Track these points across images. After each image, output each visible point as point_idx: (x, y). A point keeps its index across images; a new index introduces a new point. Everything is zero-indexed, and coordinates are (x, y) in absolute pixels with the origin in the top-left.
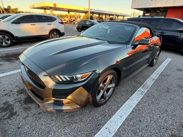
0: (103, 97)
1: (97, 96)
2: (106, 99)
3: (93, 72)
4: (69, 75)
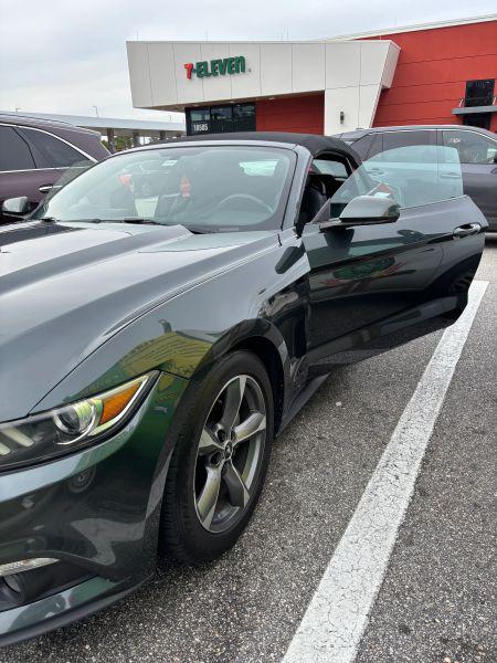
0: (226, 495)
1: (197, 502)
2: (241, 505)
3: (156, 372)
4: (28, 415)
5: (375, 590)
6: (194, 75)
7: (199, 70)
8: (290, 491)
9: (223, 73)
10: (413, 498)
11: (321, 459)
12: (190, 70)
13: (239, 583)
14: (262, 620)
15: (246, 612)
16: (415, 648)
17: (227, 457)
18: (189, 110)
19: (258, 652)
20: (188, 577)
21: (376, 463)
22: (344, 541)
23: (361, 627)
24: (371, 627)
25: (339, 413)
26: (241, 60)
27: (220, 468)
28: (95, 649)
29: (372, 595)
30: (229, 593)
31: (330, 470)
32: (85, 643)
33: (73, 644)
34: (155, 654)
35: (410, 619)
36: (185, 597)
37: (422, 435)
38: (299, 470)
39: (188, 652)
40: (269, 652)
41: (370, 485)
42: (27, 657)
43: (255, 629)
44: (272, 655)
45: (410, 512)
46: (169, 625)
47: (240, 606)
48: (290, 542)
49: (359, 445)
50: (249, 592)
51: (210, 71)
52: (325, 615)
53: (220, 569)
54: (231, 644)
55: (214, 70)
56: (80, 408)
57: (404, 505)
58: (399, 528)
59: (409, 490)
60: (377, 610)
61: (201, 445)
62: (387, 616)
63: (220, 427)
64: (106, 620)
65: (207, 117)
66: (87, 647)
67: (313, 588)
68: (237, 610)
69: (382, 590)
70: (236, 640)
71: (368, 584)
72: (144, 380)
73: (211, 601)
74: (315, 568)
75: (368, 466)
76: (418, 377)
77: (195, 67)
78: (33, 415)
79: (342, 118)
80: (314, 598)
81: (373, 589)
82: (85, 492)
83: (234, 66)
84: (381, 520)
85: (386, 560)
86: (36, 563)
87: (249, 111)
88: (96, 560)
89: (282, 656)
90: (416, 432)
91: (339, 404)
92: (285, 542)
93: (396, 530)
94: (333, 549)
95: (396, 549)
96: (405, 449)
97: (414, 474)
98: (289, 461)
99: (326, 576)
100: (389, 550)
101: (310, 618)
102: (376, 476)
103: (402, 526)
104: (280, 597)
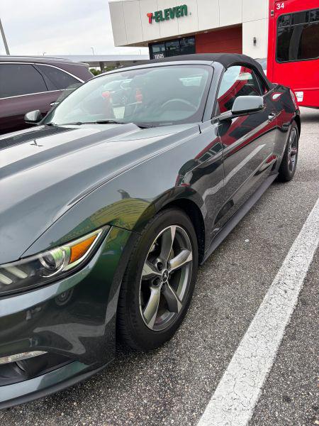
1: (144, 311)
2: (176, 312)
3: (107, 227)
4: (20, 259)
5: (267, 371)
6: (154, 21)
7: (157, 17)
8: (211, 301)
9: (173, 18)
10: (297, 306)
11: (233, 279)
12: (151, 17)
13: (174, 363)
14: (189, 389)
15: (177, 383)
16: (294, 413)
17: (165, 279)
18: (151, 45)
19: (185, 411)
20: (141, 359)
21: (272, 281)
22: (246, 336)
23: (256, 397)
24: (263, 397)
25: (247, 247)
26: (184, 8)
27: (160, 288)
28: (80, 406)
29: (265, 375)
30: (167, 370)
31: (239, 287)
32: (74, 401)
33: (66, 401)
34: (117, 410)
35: (291, 392)
36: (138, 372)
37: (305, 261)
38: (217, 287)
39: (139, 410)
40: (193, 411)
41: (266, 297)
42: (38, 409)
43: (184, 395)
44: (194, 414)
45: (294, 316)
46: (127, 391)
47: (174, 380)
48: (210, 336)
49: (260, 269)
50: (180, 370)
51: (164, 17)
52: (232, 387)
53: (162, 353)
54: (167, 405)
55: (166, 16)
56: (55, 253)
57: (290, 311)
58: (286, 328)
59: (294, 300)
60: (268, 385)
61: (144, 273)
62: (275, 390)
63: (159, 260)
64: (88, 386)
65: (163, 49)
66: (75, 404)
67: (224, 368)
68: (172, 382)
69: (272, 371)
70: (171, 403)
71: (262, 366)
72: (100, 232)
73: (155, 375)
74: (226, 354)
75: (265, 283)
76: (303, 221)
77: (154, 15)
78: (24, 258)
79: (255, 42)
80: (225, 376)
81: (266, 370)
82: (67, 305)
83: (180, 12)
84: (273, 322)
85: (276, 350)
86: (33, 354)
87: (191, 42)
88: (72, 351)
89: (201, 414)
90: (300, 260)
91: (247, 241)
92: (206, 336)
93: (283, 329)
94: (239, 342)
95: (283, 342)
96: (292, 271)
97: (298, 289)
98: (211, 280)
99: (233, 360)
100: (279, 342)
101: (221, 389)
102: (271, 290)
103: (288, 326)
104: (202, 374)
